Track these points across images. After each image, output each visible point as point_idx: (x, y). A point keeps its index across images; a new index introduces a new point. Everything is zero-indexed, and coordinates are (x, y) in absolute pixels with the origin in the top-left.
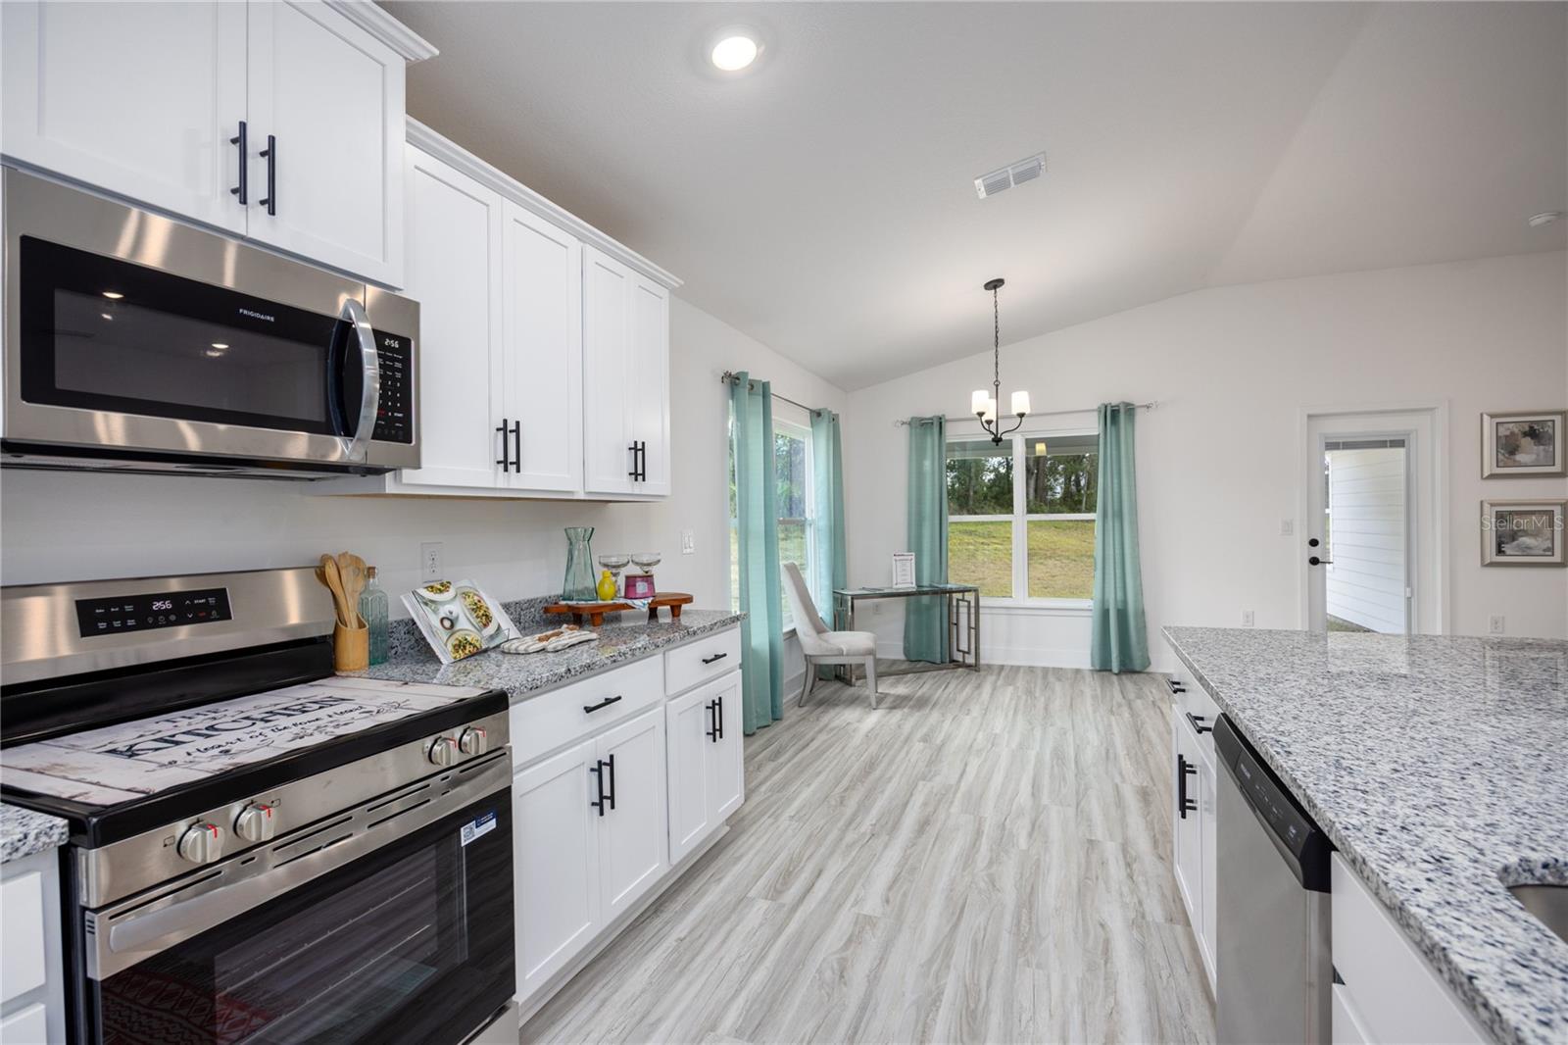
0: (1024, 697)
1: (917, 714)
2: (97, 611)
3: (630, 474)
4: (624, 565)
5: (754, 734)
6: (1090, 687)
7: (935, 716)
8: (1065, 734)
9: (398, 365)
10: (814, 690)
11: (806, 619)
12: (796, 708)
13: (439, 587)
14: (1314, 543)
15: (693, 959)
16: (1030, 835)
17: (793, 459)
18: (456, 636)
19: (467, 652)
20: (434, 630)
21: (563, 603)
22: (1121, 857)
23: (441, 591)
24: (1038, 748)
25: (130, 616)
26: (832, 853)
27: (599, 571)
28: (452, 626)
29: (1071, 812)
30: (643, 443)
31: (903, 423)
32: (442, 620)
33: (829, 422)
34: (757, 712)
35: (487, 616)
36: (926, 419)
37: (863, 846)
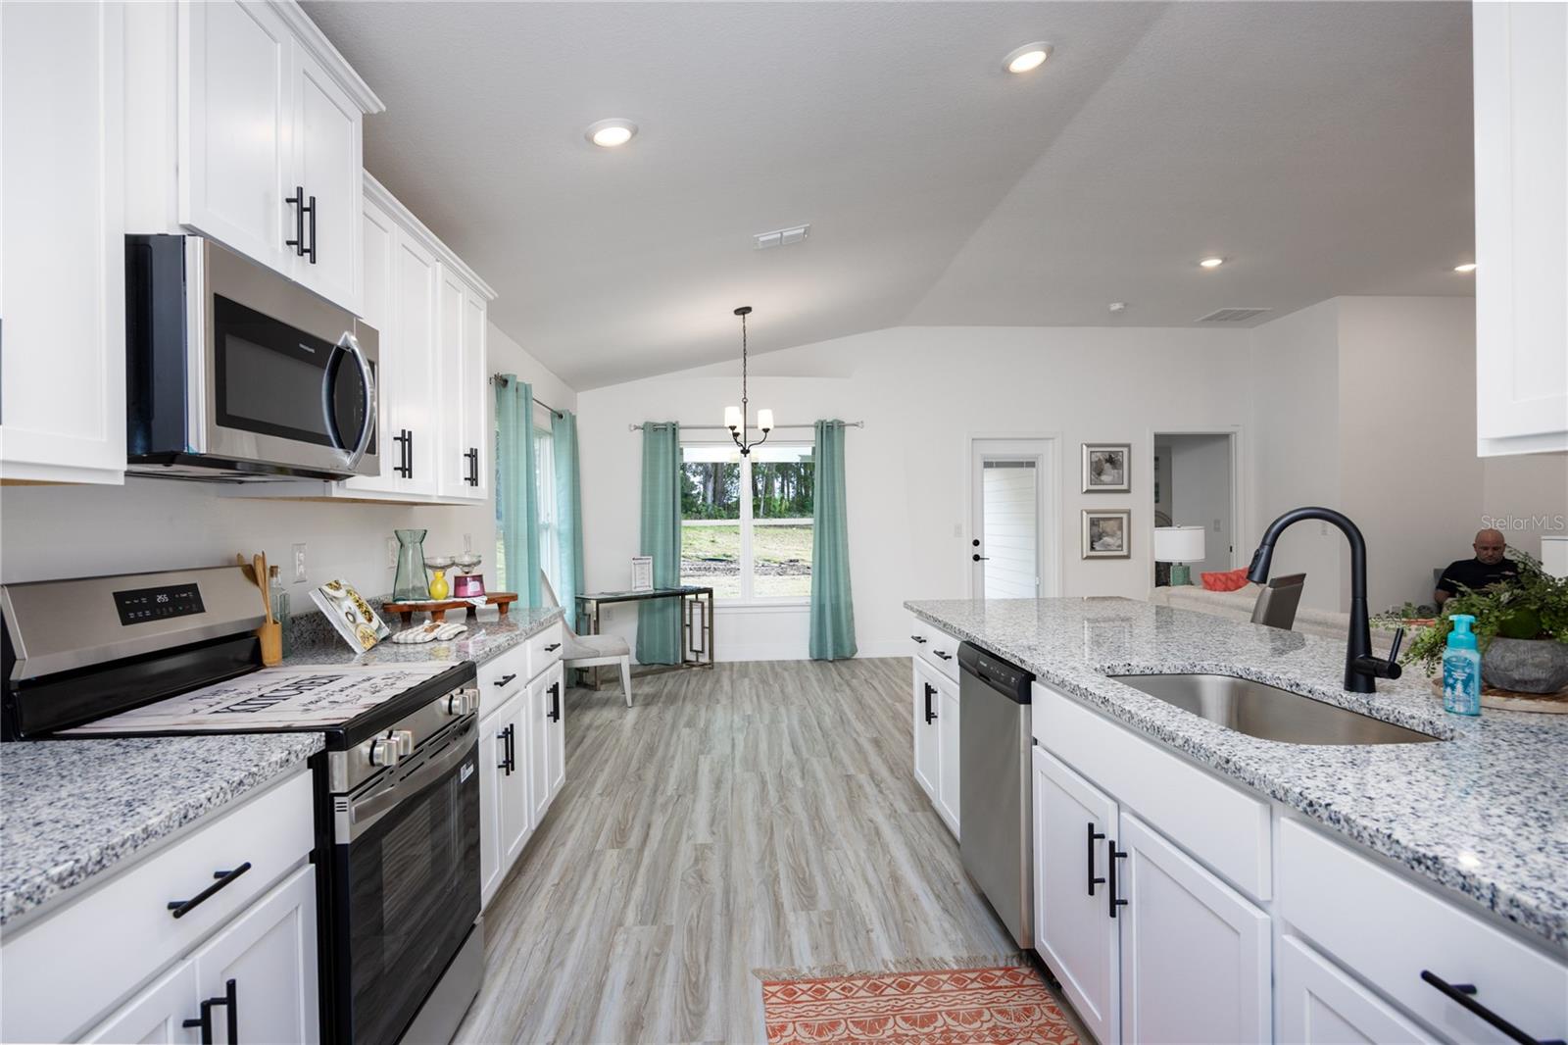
0: (761, 686)
1: (672, 707)
2: (128, 602)
3: (466, 479)
4: (450, 566)
6: (812, 673)
7: (689, 708)
8: (805, 708)
14: (976, 543)
15: (575, 893)
16: (803, 778)
22: (872, 782)
24: (786, 720)
26: (651, 812)
29: (828, 759)
30: (476, 450)
31: (636, 428)
36: (659, 425)
37: (675, 804)
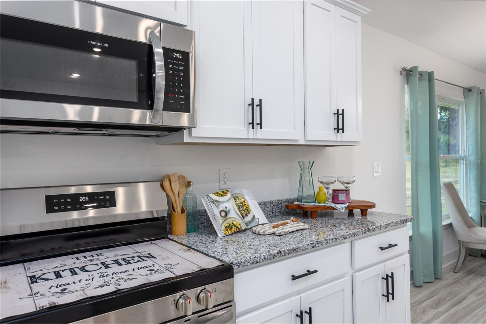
2: (54, 201)
3: (335, 129)
4: (333, 183)
5: (421, 286)
9: (182, 68)
10: (466, 262)
11: (459, 218)
12: (452, 273)
13: (221, 193)
17: (451, 123)
18: (228, 221)
19: (233, 231)
20: (216, 217)
21: (296, 203)
23: (222, 196)
25: (69, 203)
27: (317, 185)
28: (226, 215)
30: (343, 110)
32: (220, 212)
33: (478, 94)
34: (423, 273)
35: (247, 210)
